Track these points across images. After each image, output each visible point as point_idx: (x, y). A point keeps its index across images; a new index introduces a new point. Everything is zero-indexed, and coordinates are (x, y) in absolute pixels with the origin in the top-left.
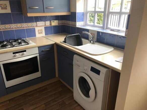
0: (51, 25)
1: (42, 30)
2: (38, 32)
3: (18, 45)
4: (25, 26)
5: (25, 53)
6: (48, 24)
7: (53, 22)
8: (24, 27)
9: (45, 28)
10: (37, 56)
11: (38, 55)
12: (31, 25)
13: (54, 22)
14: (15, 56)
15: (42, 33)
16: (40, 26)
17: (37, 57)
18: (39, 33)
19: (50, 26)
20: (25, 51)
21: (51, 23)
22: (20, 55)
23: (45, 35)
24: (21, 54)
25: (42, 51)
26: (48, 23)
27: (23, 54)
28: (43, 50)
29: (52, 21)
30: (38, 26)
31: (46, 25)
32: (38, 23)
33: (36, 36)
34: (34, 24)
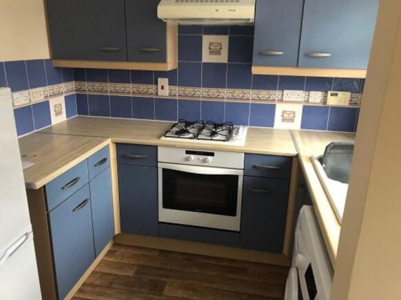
0: (325, 103)
1: (294, 113)
2: (283, 116)
3: (208, 136)
4: (251, 96)
5: (210, 158)
6: (315, 99)
7: (332, 95)
8: (248, 99)
9: (305, 107)
10: (236, 174)
11: (240, 173)
12: (267, 97)
13: (336, 95)
14: (187, 159)
15: (292, 120)
16: (290, 102)
17: (236, 177)
18: (284, 120)
19: (321, 105)
20: (212, 154)
21: (326, 97)
22: (198, 159)
23: (302, 128)
24: (202, 157)
25: (255, 167)
26: (316, 97)
27: (205, 161)
28: (257, 165)
29: (329, 93)
30: (284, 99)
31: (310, 101)
32: (286, 92)
33: (273, 126)
34: (276, 94)
